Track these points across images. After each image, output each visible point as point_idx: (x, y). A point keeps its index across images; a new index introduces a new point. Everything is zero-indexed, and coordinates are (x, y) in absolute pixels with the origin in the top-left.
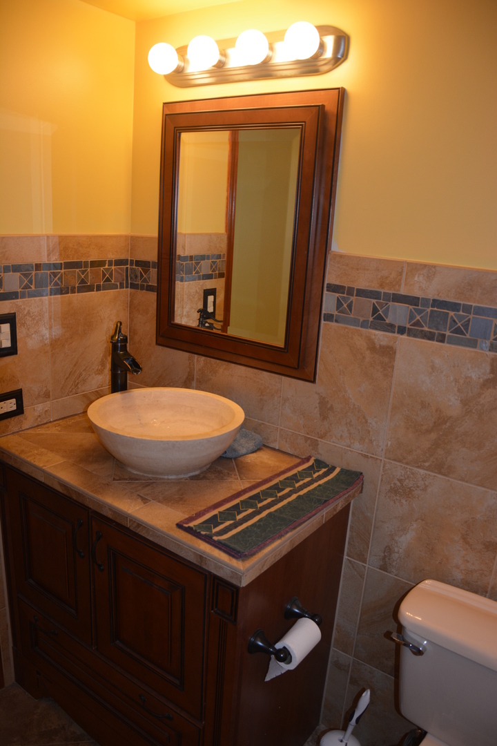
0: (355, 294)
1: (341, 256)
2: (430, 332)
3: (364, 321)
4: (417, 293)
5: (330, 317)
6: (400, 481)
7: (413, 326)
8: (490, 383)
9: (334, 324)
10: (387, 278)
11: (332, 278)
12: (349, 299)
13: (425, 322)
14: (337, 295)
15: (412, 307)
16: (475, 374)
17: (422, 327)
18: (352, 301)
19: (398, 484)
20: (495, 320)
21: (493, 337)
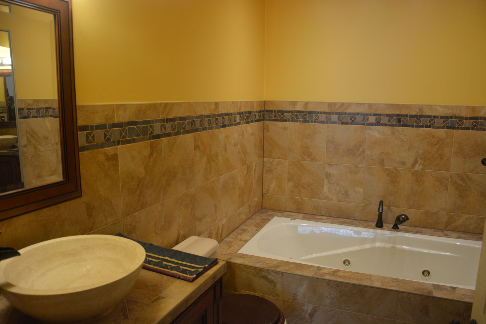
0: (95, 129)
1: (83, 106)
2: (129, 139)
3: (101, 144)
4: (122, 120)
5: (84, 149)
6: (130, 225)
7: (122, 139)
8: (151, 155)
9: (86, 152)
10: (108, 115)
11: (81, 122)
12: (92, 133)
13: (126, 135)
14: (86, 132)
15: (120, 129)
16: (146, 153)
17: (126, 138)
18: (94, 134)
19: (130, 227)
20: (148, 125)
21: (149, 133)
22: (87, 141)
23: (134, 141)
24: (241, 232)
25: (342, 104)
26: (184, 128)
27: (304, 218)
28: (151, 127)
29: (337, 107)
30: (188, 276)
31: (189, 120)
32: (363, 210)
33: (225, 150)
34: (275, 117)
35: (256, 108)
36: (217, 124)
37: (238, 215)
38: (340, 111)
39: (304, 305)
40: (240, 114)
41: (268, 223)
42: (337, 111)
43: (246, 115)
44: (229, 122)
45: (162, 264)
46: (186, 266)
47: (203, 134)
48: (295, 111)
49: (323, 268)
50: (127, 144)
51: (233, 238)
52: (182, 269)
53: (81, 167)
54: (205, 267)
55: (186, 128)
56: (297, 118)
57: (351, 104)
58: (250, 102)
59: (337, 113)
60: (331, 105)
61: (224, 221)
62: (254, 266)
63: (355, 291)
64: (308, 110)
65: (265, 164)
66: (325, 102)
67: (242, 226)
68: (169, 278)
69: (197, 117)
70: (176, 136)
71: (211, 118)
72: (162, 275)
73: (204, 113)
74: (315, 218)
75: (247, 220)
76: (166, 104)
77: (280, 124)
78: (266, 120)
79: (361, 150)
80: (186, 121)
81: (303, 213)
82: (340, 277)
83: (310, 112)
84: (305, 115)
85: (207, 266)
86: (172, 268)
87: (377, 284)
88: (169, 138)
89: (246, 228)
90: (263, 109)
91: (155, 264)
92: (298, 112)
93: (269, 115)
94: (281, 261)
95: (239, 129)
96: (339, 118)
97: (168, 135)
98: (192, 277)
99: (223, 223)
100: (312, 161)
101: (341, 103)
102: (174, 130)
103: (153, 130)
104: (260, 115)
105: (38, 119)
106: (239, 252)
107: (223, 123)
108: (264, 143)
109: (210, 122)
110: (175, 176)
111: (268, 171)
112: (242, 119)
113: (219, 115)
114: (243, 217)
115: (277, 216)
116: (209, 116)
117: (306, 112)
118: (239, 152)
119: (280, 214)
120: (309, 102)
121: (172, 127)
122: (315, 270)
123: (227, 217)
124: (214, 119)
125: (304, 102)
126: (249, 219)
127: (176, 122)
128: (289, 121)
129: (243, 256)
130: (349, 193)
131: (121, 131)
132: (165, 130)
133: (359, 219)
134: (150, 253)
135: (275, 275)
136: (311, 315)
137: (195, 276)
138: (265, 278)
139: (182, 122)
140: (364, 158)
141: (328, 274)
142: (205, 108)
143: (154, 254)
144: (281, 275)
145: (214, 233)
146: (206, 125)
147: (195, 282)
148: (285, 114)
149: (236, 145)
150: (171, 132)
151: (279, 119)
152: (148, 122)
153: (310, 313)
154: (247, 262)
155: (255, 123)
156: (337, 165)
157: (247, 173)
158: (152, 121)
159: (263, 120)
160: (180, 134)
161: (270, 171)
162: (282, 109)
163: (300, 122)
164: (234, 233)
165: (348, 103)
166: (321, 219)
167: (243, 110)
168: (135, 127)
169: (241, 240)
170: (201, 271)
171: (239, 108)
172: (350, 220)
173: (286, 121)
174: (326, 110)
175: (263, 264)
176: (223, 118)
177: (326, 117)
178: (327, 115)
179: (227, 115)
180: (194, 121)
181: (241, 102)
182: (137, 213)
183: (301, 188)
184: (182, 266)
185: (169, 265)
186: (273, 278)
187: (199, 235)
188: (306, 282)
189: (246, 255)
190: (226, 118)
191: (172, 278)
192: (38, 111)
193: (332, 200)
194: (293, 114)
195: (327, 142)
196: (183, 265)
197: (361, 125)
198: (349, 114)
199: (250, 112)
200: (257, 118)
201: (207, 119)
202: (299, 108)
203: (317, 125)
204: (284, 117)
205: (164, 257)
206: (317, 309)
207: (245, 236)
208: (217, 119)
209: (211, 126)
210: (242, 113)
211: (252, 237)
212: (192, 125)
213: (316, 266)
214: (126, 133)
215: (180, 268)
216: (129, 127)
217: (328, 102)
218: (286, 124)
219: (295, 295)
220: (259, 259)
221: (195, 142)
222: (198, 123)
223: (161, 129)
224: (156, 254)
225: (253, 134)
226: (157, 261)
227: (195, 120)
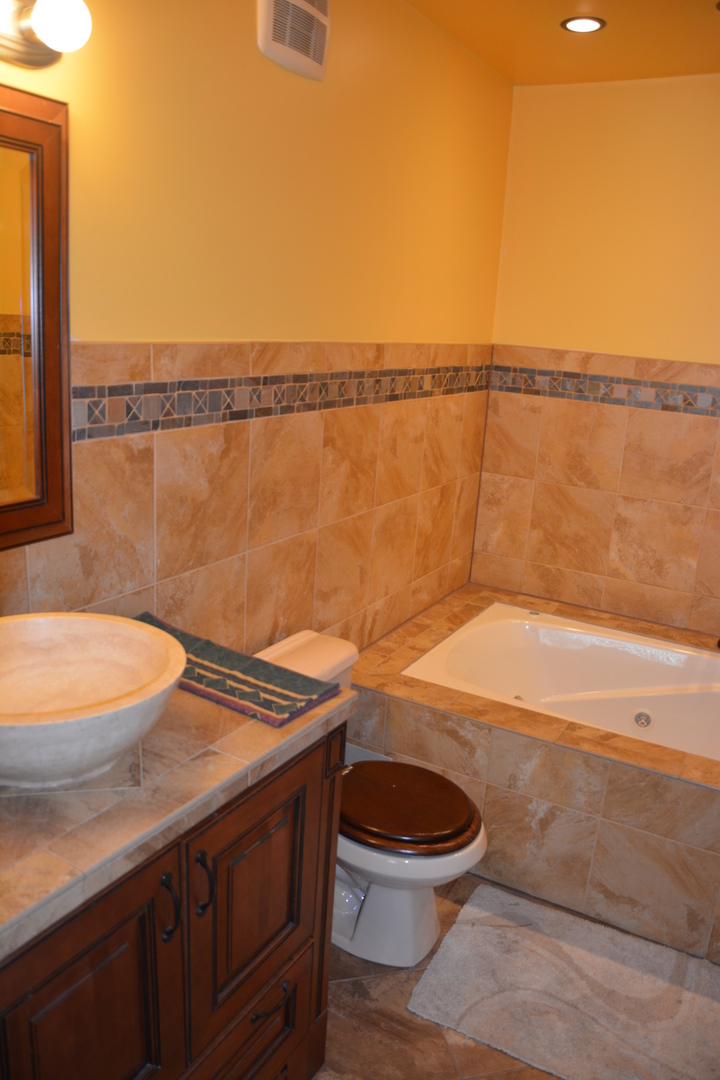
0: (106, 395)
2: (179, 419)
3: (119, 426)
4: (165, 378)
5: (81, 434)
6: (172, 598)
7: (165, 416)
8: (225, 453)
9: (87, 442)
10: (136, 366)
11: (77, 380)
12: (101, 402)
13: (174, 409)
14: (87, 400)
15: (162, 395)
16: (215, 449)
17: (172, 415)
18: (104, 405)
19: (171, 602)
20: (223, 390)
21: (223, 407)
22: (89, 418)
23: (188, 422)
24: (415, 629)
25: (669, 365)
26: (303, 399)
27: (559, 613)
28: (228, 393)
29: (655, 369)
30: (273, 714)
31: (315, 382)
32: (692, 606)
33: (394, 450)
34: (514, 382)
35: (471, 361)
36: (377, 392)
37: (413, 592)
38: (661, 379)
39: (531, 802)
40: (434, 371)
41: (477, 615)
42: (656, 380)
43: (448, 375)
44: (407, 389)
45: (224, 684)
46: (272, 693)
47: (344, 413)
48: (559, 372)
49: (581, 727)
50: (173, 427)
51: (396, 642)
52: (264, 699)
53: (74, 472)
54: (311, 700)
55: (307, 399)
56: (564, 388)
57: (689, 364)
58: (459, 346)
59: (654, 385)
60: (642, 363)
61: (379, 604)
62: (432, 706)
63: (643, 784)
64: (589, 372)
65: (483, 486)
66: (629, 357)
67: (419, 617)
68: (235, 714)
69: (333, 376)
70: (284, 415)
71: (365, 380)
72: (221, 707)
73: (349, 368)
74: (584, 616)
75: (432, 605)
76: (265, 347)
77: (523, 399)
78: (494, 388)
79: (702, 471)
80: (308, 384)
81: (559, 601)
82: (615, 749)
83: (594, 378)
84: (581, 383)
85: (315, 697)
86: (243, 695)
87: (695, 775)
88: (266, 418)
89: (428, 622)
90: (488, 363)
91: (211, 683)
92: (567, 375)
93: (501, 378)
94: (493, 701)
95: (428, 406)
96: (657, 395)
97: (266, 412)
98: (280, 717)
99: (377, 608)
100: (588, 487)
101: (666, 362)
102: (279, 402)
103: (233, 399)
104: (481, 376)
105: (7, 356)
106: (404, 673)
107: (393, 391)
108: (486, 438)
109: (363, 388)
110: (275, 501)
111: (489, 502)
112: (437, 383)
113: (385, 373)
114: (425, 597)
115: (500, 601)
116: (360, 375)
117: (585, 376)
118: (425, 455)
119: (507, 598)
120: (593, 355)
121: (276, 395)
122: (562, 730)
123: (387, 594)
124: (372, 380)
125: (582, 352)
126: (437, 603)
127: (285, 386)
128: (544, 393)
129: (411, 683)
130: (666, 566)
131: (162, 401)
132: (259, 401)
133: (683, 626)
134: (204, 659)
135: (474, 731)
136: (544, 824)
137: (286, 716)
138: (453, 734)
139: (297, 385)
140: (706, 490)
141: (590, 740)
142: (353, 356)
143: (211, 661)
144: (487, 731)
145: (355, 627)
146: (354, 395)
147: (286, 727)
148: (538, 378)
149: (418, 440)
150: (273, 406)
151: (523, 387)
152: (223, 383)
153: (541, 820)
154: (417, 696)
155: (466, 395)
156: (645, 501)
157: (440, 503)
158: (233, 381)
159: (487, 387)
160: (293, 412)
161: (494, 502)
162: (531, 367)
163: (570, 397)
164: (400, 630)
165: (681, 363)
166: (596, 618)
167: (439, 364)
168: (194, 393)
169: (413, 648)
170: (301, 707)
171: (432, 358)
172: (662, 628)
173: (537, 393)
174: (631, 375)
175: (451, 704)
176: (393, 380)
177: (629, 391)
178: (632, 388)
179: (403, 373)
180: (324, 385)
181: (438, 346)
182: (187, 574)
183: (558, 546)
184: (265, 692)
185: (238, 689)
186: (469, 737)
187: (321, 628)
188: (539, 753)
189: (418, 680)
190: (401, 379)
191: (240, 715)
192: (7, 340)
193: (625, 578)
194: (555, 380)
195: (625, 449)
196: (266, 690)
197: (707, 414)
198: (682, 387)
199: (457, 370)
200: (473, 383)
201: (357, 380)
202: (569, 366)
203: (607, 408)
204: (534, 384)
205: (231, 669)
206: (558, 813)
207: (422, 640)
208: (378, 381)
209: (364, 396)
210: (438, 370)
211: (437, 642)
212: (321, 392)
213: (565, 721)
214: (172, 405)
215: (259, 698)
216: (181, 392)
217: (636, 358)
218: (538, 400)
219: (514, 778)
220: (445, 692)
221: (326, 429)
222: (334, 388)
223: (251, 399)
224: (216, 663)
225: (459, 419)
226: (215, 677)
227: (329, 381)
